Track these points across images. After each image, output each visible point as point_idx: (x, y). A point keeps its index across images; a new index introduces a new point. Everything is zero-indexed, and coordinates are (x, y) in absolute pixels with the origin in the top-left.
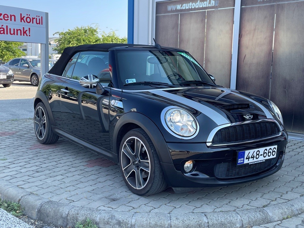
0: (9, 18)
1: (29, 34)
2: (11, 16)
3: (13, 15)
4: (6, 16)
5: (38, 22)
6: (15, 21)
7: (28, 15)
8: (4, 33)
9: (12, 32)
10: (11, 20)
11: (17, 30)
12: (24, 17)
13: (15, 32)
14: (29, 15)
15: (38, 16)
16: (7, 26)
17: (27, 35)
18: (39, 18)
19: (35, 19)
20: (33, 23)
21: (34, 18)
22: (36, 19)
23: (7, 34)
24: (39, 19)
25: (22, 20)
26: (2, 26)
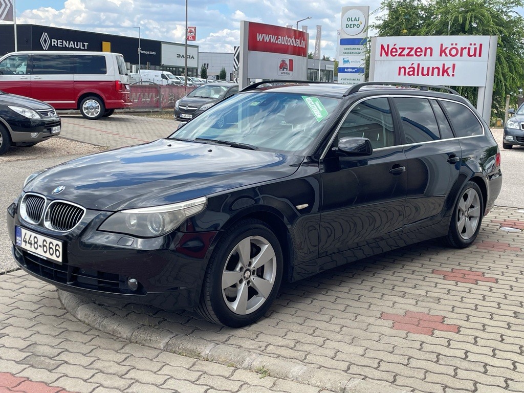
0: (423, 53)
1: (453, 72)
2: (426, 49)
3: (429, 48)
4: (419, 50)
5: (472, 53)
6: (431, 55)
7: (454, 44)
8: (413, 74)
9: (425, 72)
10: (425, 55)
11: (433, 69)
12: (446, 48)
13: (430, 72)
14: (456, 44)
15: (473, 44)
16: (419, 65)
17: (448, 75)
18: (475, 46)
19: (467, 49)
20: (461, 55)
21: (465, 48)
22: (469, 48)
23: (418, 75)
24: (476, 49)
25: (443, 54)
26: (413, 64)
